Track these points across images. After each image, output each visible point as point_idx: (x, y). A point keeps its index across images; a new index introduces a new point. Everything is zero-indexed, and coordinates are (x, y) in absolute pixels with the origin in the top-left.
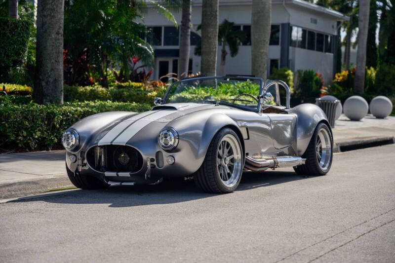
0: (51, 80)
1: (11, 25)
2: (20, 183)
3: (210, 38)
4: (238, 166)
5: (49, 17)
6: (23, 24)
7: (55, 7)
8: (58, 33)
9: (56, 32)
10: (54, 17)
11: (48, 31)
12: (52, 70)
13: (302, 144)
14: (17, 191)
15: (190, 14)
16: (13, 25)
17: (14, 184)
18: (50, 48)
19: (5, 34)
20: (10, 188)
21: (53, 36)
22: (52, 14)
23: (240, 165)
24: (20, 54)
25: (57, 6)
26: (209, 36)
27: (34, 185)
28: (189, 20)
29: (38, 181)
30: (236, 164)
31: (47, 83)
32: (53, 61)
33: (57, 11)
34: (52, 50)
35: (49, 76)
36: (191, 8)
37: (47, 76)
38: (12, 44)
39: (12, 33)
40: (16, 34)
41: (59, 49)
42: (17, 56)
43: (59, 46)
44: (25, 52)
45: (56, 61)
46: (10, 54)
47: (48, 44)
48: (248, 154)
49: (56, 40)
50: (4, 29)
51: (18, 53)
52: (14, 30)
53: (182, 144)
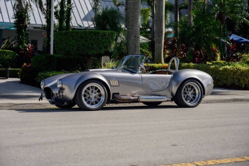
5: (130, 29)
6: (109, 33)
7: (133, 24)
10: (133, 29)
11: (130, 36)
13: (174, 89)
16: (102, 34)
19: (98, 39)
21: (133, 38)
24: (108, 48)
33: (134, 26)
34: (132, 45)
38: (103, 43)
40: (105, 38)
41: (136, 44)
42: (106, 49)
43: (136, 43)
44: (111, 47)
45: (134, 51)
46: (101, 48)
47: (130, 42)
48: (118, 94)
49: (134, 40)
50: (98, 36)
51: (106, 47)
52: (103, 37)
53: (64, 86)
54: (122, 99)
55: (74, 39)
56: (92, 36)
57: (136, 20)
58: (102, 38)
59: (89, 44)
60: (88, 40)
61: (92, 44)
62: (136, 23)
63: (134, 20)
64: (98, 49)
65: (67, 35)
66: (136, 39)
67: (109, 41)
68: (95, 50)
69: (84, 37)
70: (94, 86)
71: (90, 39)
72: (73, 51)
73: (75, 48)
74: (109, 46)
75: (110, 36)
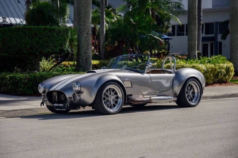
0: (84, 58)
1: (57, 31)
2: (22, 110)
3: (192, 31)
4: (120, 101)
5: (82, 26)
6: (64, 30)
7: (86, 20)
8: (87, 34)
9: (87, 33)
10: (85, 25)
11: (82, 32)
12: (85, 53)
13: (177, 89)
14: (19, 113)
15: (201, 17)
16: (58, 31)
17: (18, 110)
18: (83, 42)
19: (54, 36)
20: (15, 112)
21: (85, 35)
22: (84, 24)
23: (122, 100)
24: (63, 46)
25: (87, 19)
26: (191, 30)
27: (31, 111)
28: (201, 20)
29: (33, 109)
30: (119, 100)
31: (82, 60)
32: (85, 48)
33: (87, 22)
34: (84, 43)
35: (83, 57)
36: (202, 13)
37: (82, 56)
38: (58, 41)
39: (58, 35)
40: (60, 35)
41: (88, 42)
42: (61, 47)
43: (88, 40)
44: (66, 44)
45: (87, 48)
46: (57, 46)
47: (82, 40)
48: (132, 95)
49: (86, 37)
50: (53, 33)
51: (61, 45)
52: (59, 34)
53: (83, 89)
54: (137, 101)
55: (26, 36)
56: (47, 33)
57: (89, 16)
58: (57, 35)
59: (43, 41)
60: (43, 37)
61: (46, 42)
62: (89, 19)
63: (86, 16)
64: (53, 47)
65: (18, 31)
66: (89, 36)
67: (64, 38)
68: (50, 49)
69: (38, 34)
70: (111, 88)
71: (45, 35)
72: (26, 49)
73: (28, 46)
74: (64, 44)
75: (65, 32)
